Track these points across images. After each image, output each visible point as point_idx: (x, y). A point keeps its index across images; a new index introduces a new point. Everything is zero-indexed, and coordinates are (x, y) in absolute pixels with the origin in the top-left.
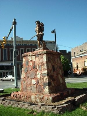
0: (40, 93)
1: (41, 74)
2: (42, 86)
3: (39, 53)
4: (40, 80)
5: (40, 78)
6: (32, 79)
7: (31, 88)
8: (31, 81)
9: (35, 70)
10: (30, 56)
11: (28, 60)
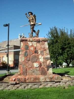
0: (44, 74)
1: (44, 58)
2: (46, 69)
3: (41, 40)
4: (43, 63)
5: (43, 61)
6: (34, 62)
7: (33, 71)
8: (33, 64)
9: (37, 54)
10: (30, 41)
11: (28, 45)
